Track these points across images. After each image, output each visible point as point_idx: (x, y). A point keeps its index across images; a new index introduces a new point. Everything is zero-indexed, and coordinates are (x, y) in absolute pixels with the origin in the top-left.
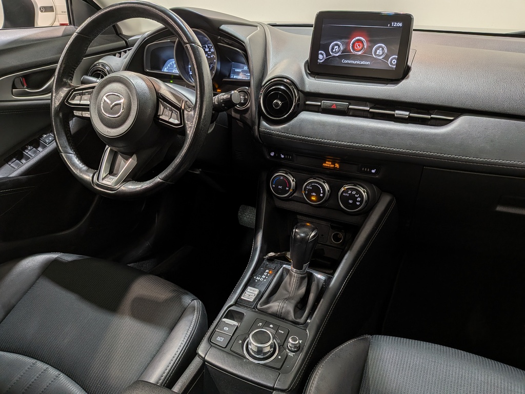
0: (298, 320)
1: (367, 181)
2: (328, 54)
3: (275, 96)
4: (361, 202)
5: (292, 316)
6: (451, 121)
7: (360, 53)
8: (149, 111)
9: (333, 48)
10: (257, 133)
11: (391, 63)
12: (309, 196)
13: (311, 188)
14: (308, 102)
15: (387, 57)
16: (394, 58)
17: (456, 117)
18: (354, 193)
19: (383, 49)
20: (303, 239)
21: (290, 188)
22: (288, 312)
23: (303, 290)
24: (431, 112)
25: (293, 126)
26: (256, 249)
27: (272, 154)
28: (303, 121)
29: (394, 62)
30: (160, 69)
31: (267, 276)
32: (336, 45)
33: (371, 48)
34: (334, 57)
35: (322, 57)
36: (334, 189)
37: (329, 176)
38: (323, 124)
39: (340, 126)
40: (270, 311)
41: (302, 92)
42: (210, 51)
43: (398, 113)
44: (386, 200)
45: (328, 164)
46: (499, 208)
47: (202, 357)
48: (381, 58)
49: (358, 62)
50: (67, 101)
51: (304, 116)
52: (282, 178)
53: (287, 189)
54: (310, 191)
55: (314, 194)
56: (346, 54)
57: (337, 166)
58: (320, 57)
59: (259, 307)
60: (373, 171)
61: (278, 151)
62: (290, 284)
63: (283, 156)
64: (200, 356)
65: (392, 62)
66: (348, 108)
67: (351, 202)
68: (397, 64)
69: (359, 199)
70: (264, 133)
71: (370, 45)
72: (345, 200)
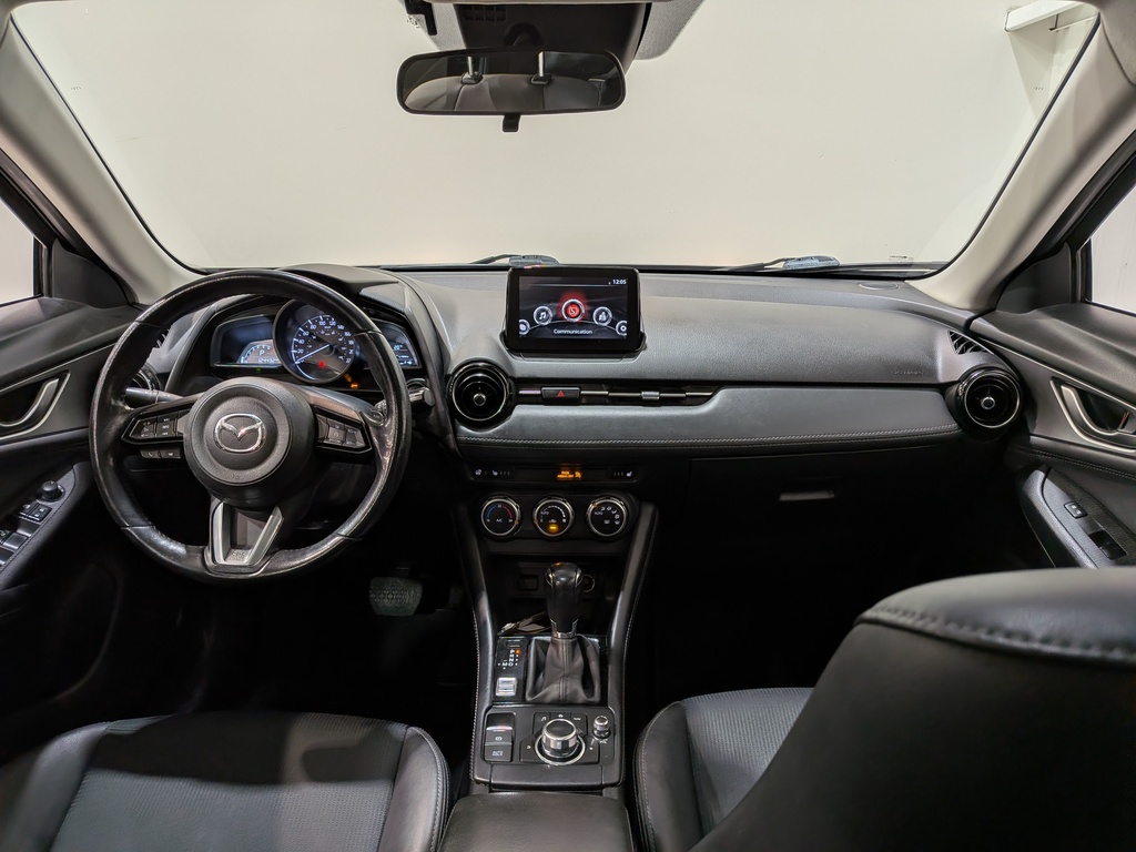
0: (591, 699)
1: (623, 490)
2: (532, 323)
3: (474, 389)
4: (621, 519)
5: (582, 696)
6: (709, 398)
7: (577, 320)
8: (305, 433)
9: (538, 316)
10: (453, 444)
11: (620, 330)
12: (545, 526)
13: (547, 513)
14: (521, 392)
15: (613, 324)
16: (623, 324)
17: (715, 393)
18: (609, 509)
19: (606, 313)
20: (565, 586)
21: (514, 519)
22: (575, 693)
23: (579, 660)
24: (684, 388)
25: (510, 428)
26: (485, 622)
27: (478, 473)
28: (522, 419)
29: (624, 328)
30: (234, 360)
31: (515, 658)
32: (543, 310)
33: (591, 312)
34: (542, 326)
35: (524, 328)
36: (580, 509)
37: (569, 490)
38: (555, 420)
39: (577, 420)
40: (549, 699)
41: (512, 378)
42: (328, 324)
43: (646, 394)
44: (648, 511)
45: (564, 475)
46: (785, 498)
47: (485, 783)
48: (606, 324)
49: (576, 332)
50: (127, 436)
51: (521, 411)
52: (500, 506)
53: (511, 521)
54: (547, 519)
55: (553, 521)
56: (558, 322)
57: (578, 474)
58: (522, 327)
59: (528, 699)
60: (629, 475)
61: (487, 467)
62: (558, 656)
63: (495, 474)
64: (478, 782)
65: (622, 328)
66: (580, 395)
67: (607, 522)
68: (627, 332)
69: (617, 516)
70: (467, 442)
71: (589, 308)
72: (598, 520)
